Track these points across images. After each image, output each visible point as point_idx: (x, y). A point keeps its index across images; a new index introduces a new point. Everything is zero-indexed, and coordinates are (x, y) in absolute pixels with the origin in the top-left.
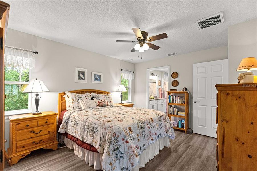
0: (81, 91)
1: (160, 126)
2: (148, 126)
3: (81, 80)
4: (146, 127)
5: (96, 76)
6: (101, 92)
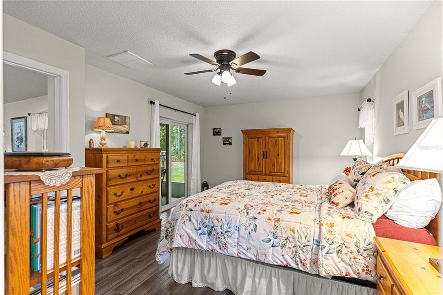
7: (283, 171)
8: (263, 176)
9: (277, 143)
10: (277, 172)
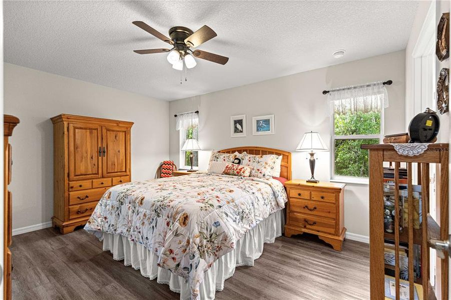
0: (249, 149)
1: (151, 223)
2: (130, 205)
3: (238, 132)
4: (127, 205)
5: (261, 122)
6: (270, 151)
7: (124, 170)
8: (99, 180)
9: (117, 138)
10: (117, 172)
